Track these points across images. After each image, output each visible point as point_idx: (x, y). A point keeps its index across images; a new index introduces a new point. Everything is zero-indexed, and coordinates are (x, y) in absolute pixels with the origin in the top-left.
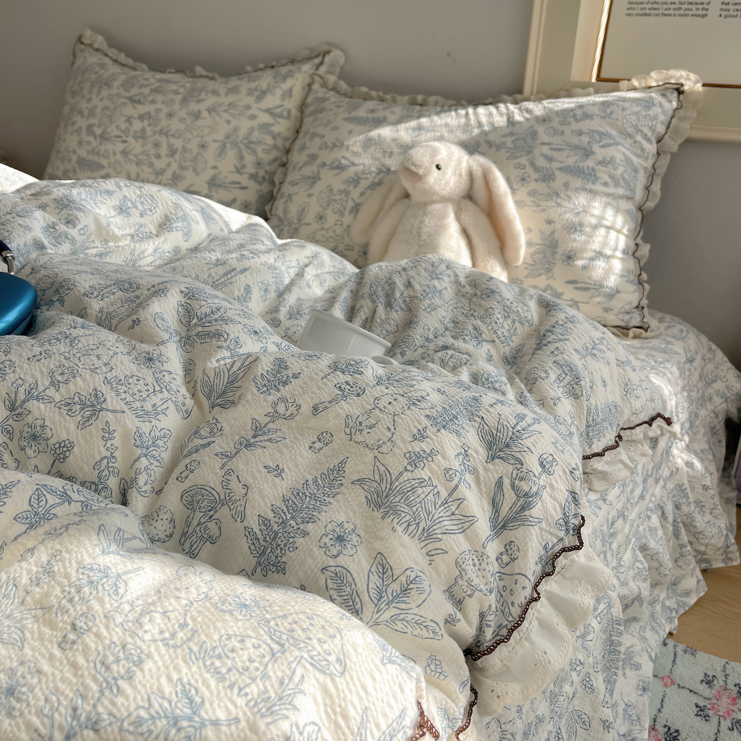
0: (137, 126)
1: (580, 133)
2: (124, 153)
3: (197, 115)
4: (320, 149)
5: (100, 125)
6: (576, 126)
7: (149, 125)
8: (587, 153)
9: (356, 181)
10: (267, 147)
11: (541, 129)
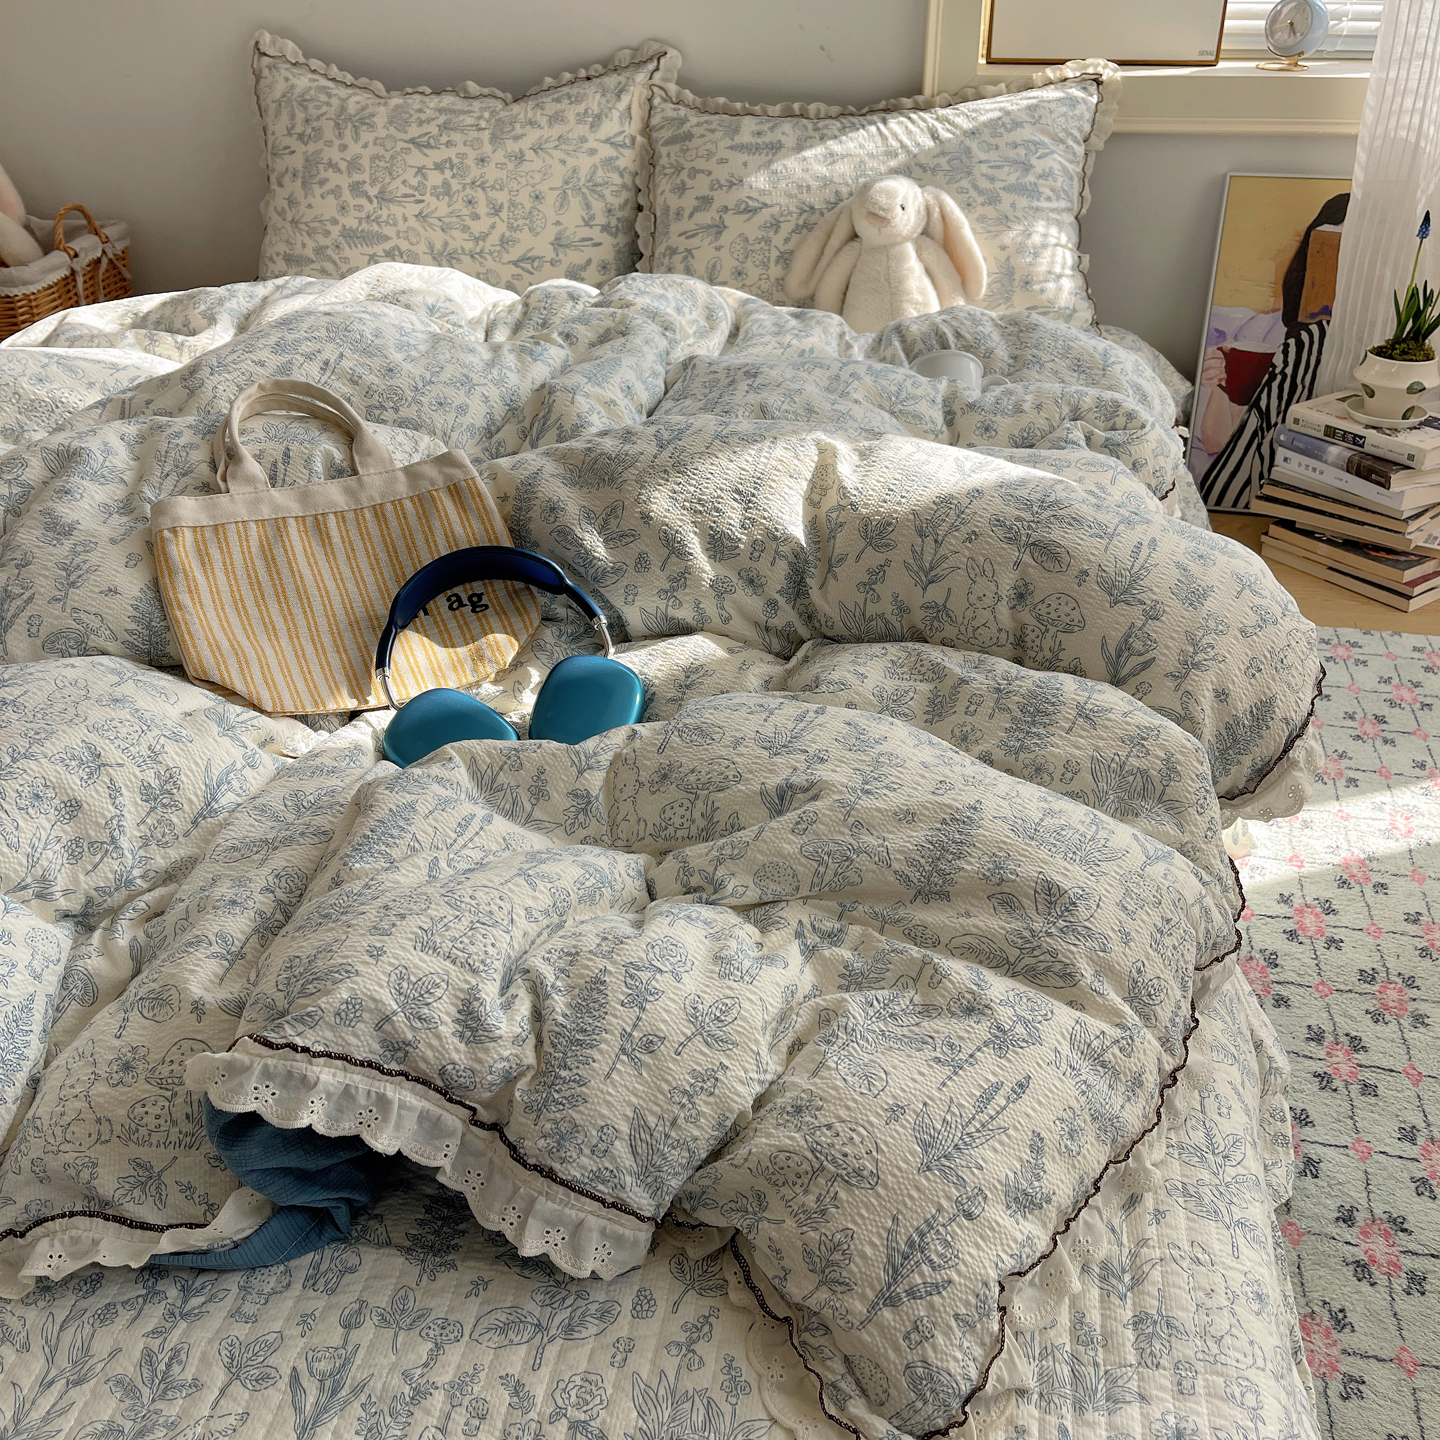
0: (435, 179)
1: (1016, 146)
2: (421, 216)
3: (520, 158)
4: (712, 189)
5: (373, 182)
6: (1009, 137)
7: (454, 176)
8: (1027, 168)
9: (776, 225)
10: (615, 188)
11: (974, 145)
